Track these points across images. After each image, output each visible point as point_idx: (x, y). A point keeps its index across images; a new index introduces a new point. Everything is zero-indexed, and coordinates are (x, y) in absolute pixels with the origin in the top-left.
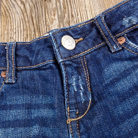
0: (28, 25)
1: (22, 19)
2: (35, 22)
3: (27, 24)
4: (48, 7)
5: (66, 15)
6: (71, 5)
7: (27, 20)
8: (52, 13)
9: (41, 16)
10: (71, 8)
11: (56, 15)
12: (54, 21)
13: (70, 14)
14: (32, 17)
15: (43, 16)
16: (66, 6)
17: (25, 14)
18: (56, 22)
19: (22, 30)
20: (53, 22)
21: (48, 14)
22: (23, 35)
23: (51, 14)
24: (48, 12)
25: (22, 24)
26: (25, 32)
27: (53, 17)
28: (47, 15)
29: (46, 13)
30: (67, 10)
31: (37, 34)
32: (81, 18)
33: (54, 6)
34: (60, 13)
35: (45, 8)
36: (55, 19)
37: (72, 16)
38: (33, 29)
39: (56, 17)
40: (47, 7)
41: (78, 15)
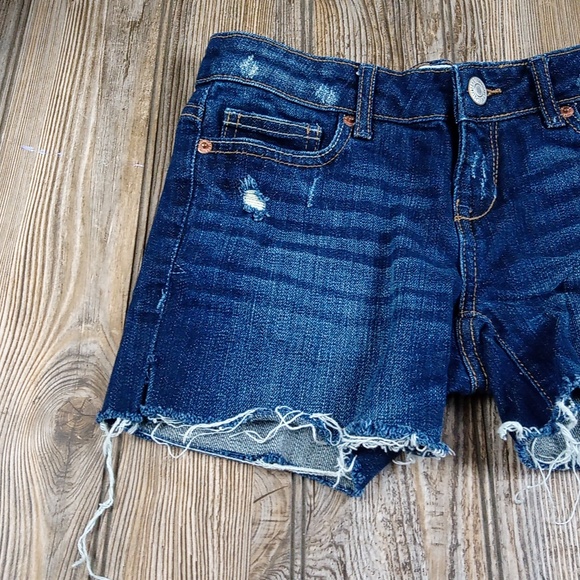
0: (376, 37)
1: (363, 19)
2: (392, 33)
3: (376, 33)
4: (424, 8)
5: (461, 36)
6: (472, 16)
7: (374, 24)
8: (432, 24)
9: (407, 24)
10: (473, 24)
11: (440, 31)
12: (434, 43)
13: (469, 37)
14: (386, 21)
15: (410, 24)
16: (463, 17)
17: (370, 9)
18: (438, 46)
19: (364, 43)
20: (431, 44)
21: (422, 23)
22: (367, 55)
23: (428, 25)
24: (421, 19)
25: (363, 30)
26: (370, 50)
27: (432, 33)
28: (419, 25)
29: (418, 21)
30: (463, 25)
31: (396, 59)
32: (492, 51)
33: (437, 10)
34: (447, 29)
35: (416, 9)
36: (436, 38)
37: (474, 42)
38: (387, 46)
39: (439, 34)
40: (419, 6)
41: (485, 43)
